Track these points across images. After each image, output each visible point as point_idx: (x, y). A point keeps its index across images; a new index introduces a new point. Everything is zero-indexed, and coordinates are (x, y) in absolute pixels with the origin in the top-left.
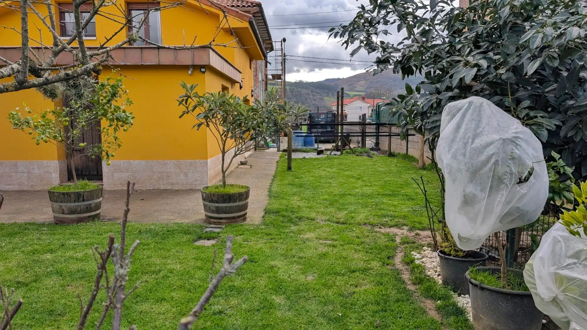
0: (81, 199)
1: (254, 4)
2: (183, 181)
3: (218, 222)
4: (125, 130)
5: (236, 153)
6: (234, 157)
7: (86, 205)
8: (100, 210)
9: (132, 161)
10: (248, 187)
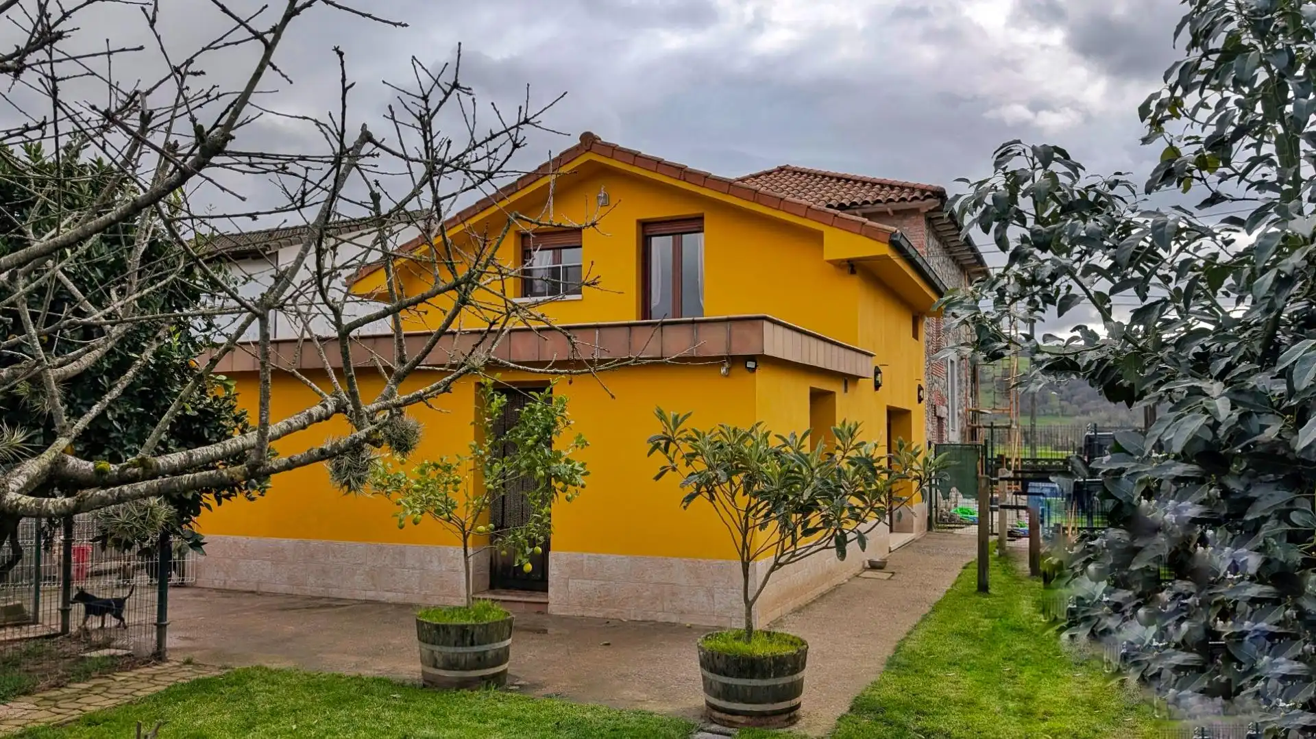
0: (468, 642)
1: (928, 193)
2: (703, 607)
3: (729, 721)
4: (568, 499)
5: (777, 559)
6: (772, 570)
7: (475, 653)
8: (506, 666)
9: (604, 555)
10: (803, 643)
